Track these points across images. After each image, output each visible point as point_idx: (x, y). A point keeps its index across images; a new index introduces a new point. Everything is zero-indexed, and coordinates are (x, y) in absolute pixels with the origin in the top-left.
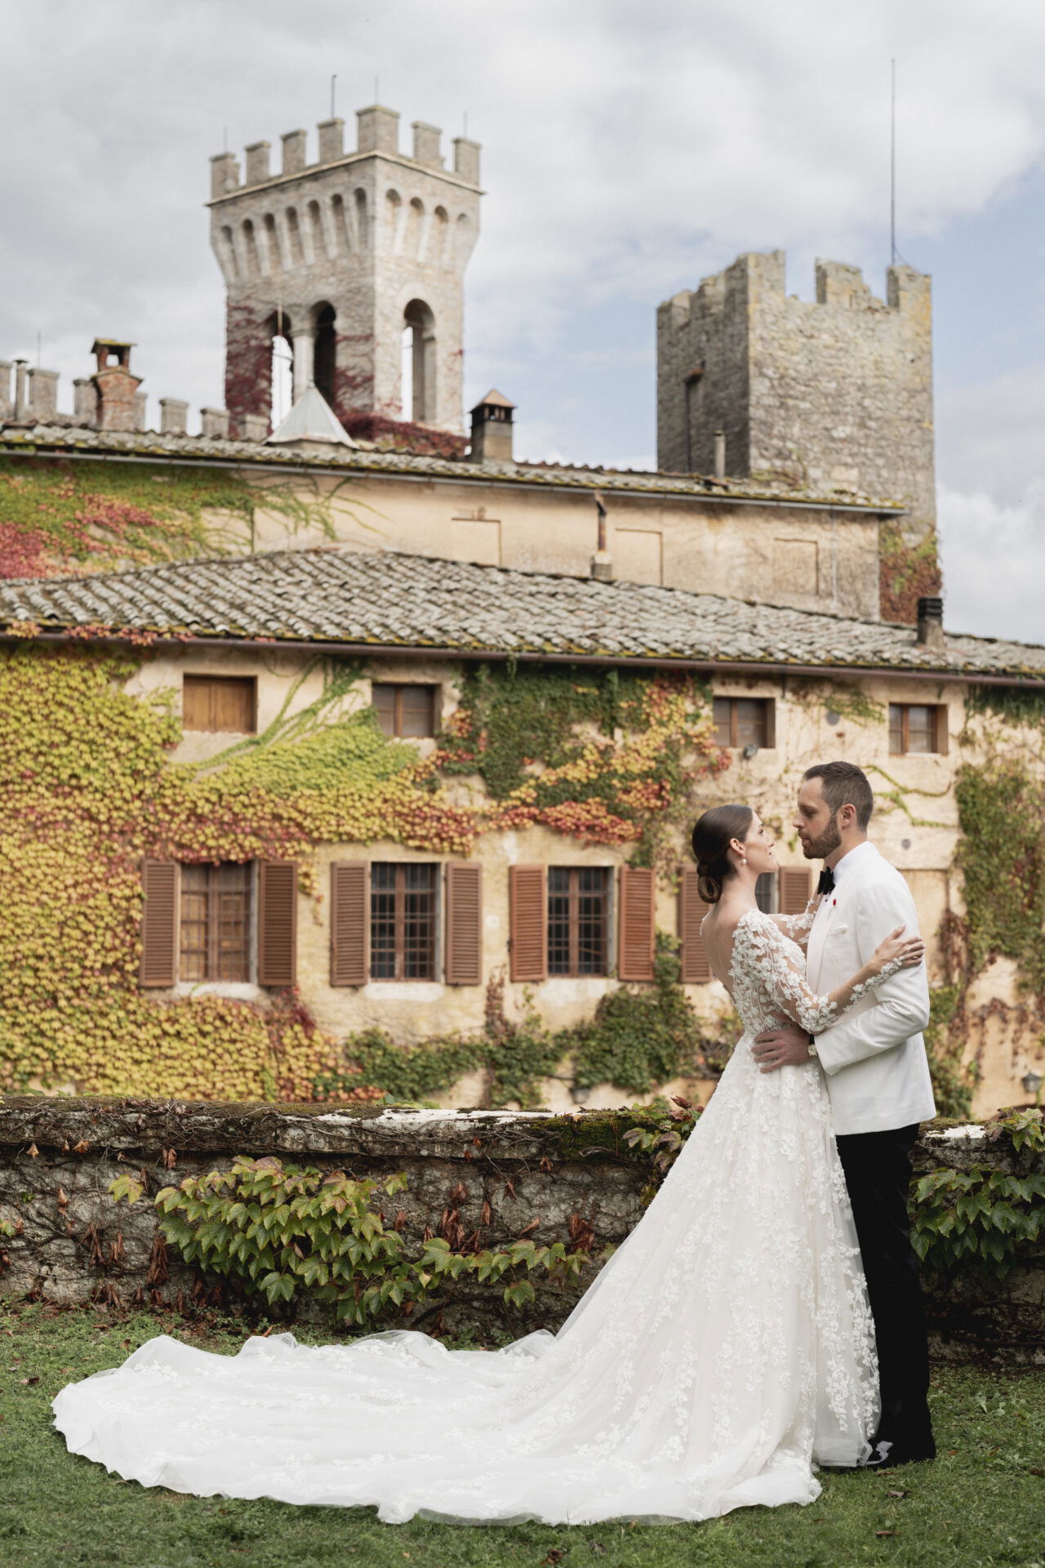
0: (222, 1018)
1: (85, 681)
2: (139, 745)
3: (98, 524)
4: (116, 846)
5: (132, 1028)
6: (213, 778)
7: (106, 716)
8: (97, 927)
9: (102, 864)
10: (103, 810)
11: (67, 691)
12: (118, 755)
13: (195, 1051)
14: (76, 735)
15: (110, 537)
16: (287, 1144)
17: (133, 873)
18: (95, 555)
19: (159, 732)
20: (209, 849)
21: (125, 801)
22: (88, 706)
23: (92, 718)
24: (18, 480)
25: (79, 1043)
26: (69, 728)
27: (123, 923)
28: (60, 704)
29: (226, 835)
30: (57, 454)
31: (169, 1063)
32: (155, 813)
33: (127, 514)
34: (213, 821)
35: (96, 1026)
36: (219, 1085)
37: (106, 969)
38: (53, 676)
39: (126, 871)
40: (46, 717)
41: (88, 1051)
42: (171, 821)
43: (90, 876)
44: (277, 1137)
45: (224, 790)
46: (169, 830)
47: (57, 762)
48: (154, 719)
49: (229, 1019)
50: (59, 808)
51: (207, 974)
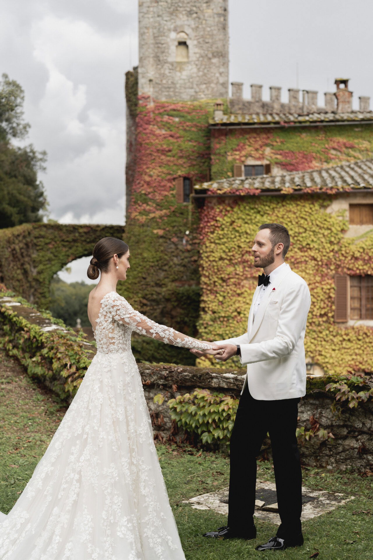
0: (366, 334)
1: (311, 208)
2: (332, 231)
3: (334, 149)
4: (324, 270)
5: (331, 337)
6: (361, 243)
7: (320, 222)
8: (318, 300)
9: (319, 276)
10: (319, 256)
11: (304, 213)
12: (324, 236)
13: (356, 346)
14: (308, 229)
15: (339, 154)
16: (213, 384)
17: (331, 279)
18: (333, 161)
19: (340, 226)
20: (360, 270)
21: (327, 253)
22: (312, 218)
23: (314, 222)
24: (304, 135)
25: (312, 343)
26: (305, 226)
27: (327, 299)
28: (302, 218)
29: (366, 264)
30: (318, 124)
31: (346, 350)
32: (339, 257)
33: (345, 144)
34: (361, 259)
35: (318, 337)
36: (365, 359)
37: (321, 316)
38: (299, 208)
39: (328, 279)
40: (297, 223)
41: (315, 345)
42: (345, 260)
43: (315, 281)
44: (210, 381)
45: (365, 247)
46: (344, 263)
47: (301, 239)
48: (338, 221)
49: (369, 334)
50: (303, 256)
51: (361, 318)
